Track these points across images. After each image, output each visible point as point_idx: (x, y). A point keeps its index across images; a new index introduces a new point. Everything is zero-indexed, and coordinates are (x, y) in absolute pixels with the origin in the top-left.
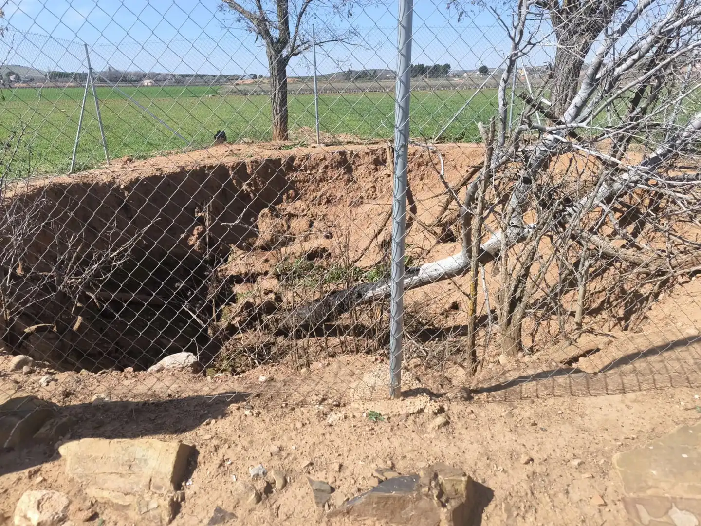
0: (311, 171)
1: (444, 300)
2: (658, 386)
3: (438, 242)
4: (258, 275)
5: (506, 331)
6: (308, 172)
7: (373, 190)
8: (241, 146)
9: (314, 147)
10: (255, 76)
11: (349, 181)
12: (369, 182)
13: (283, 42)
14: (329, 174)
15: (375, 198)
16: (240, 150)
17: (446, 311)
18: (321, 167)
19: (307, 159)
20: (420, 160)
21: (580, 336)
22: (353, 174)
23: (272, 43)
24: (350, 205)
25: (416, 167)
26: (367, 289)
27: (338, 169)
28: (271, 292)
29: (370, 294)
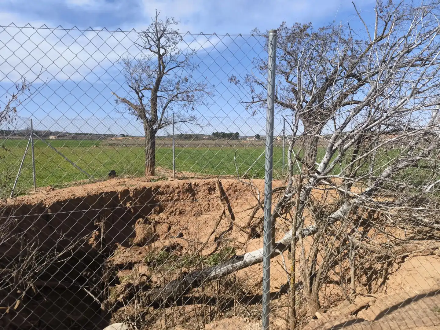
0: (170, 194)
1: (257, 276)
2: (409, 327)
3: (249, 238)
4: (135, 263)
5: (310, 296)
6: (168, 195)
7: (208, 206)
8: (126, 180)
9: (172, 180)
10: (123, 136)
11: (193, 201)
12: (205, 201)
13: (154, 121)
14: (181, 197)
15: (209, 211)
16: (125, 182)
17: (258, 283)
18: (176, 192)
19: (168, 188)
20: (236, 188)
21: (355, 298)
22: (196, 196)
23: (147, 122)
24: (194, 215)
25: (233, 192)
26: (211, 271)
27: (186, 193)
28: (144, 275)
29: (213, 274)
